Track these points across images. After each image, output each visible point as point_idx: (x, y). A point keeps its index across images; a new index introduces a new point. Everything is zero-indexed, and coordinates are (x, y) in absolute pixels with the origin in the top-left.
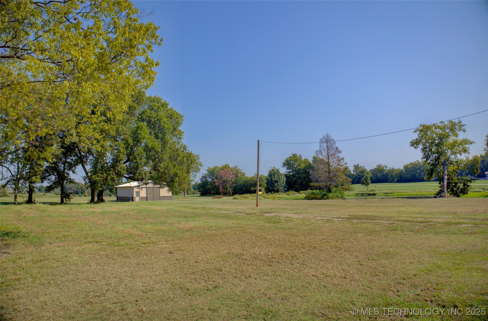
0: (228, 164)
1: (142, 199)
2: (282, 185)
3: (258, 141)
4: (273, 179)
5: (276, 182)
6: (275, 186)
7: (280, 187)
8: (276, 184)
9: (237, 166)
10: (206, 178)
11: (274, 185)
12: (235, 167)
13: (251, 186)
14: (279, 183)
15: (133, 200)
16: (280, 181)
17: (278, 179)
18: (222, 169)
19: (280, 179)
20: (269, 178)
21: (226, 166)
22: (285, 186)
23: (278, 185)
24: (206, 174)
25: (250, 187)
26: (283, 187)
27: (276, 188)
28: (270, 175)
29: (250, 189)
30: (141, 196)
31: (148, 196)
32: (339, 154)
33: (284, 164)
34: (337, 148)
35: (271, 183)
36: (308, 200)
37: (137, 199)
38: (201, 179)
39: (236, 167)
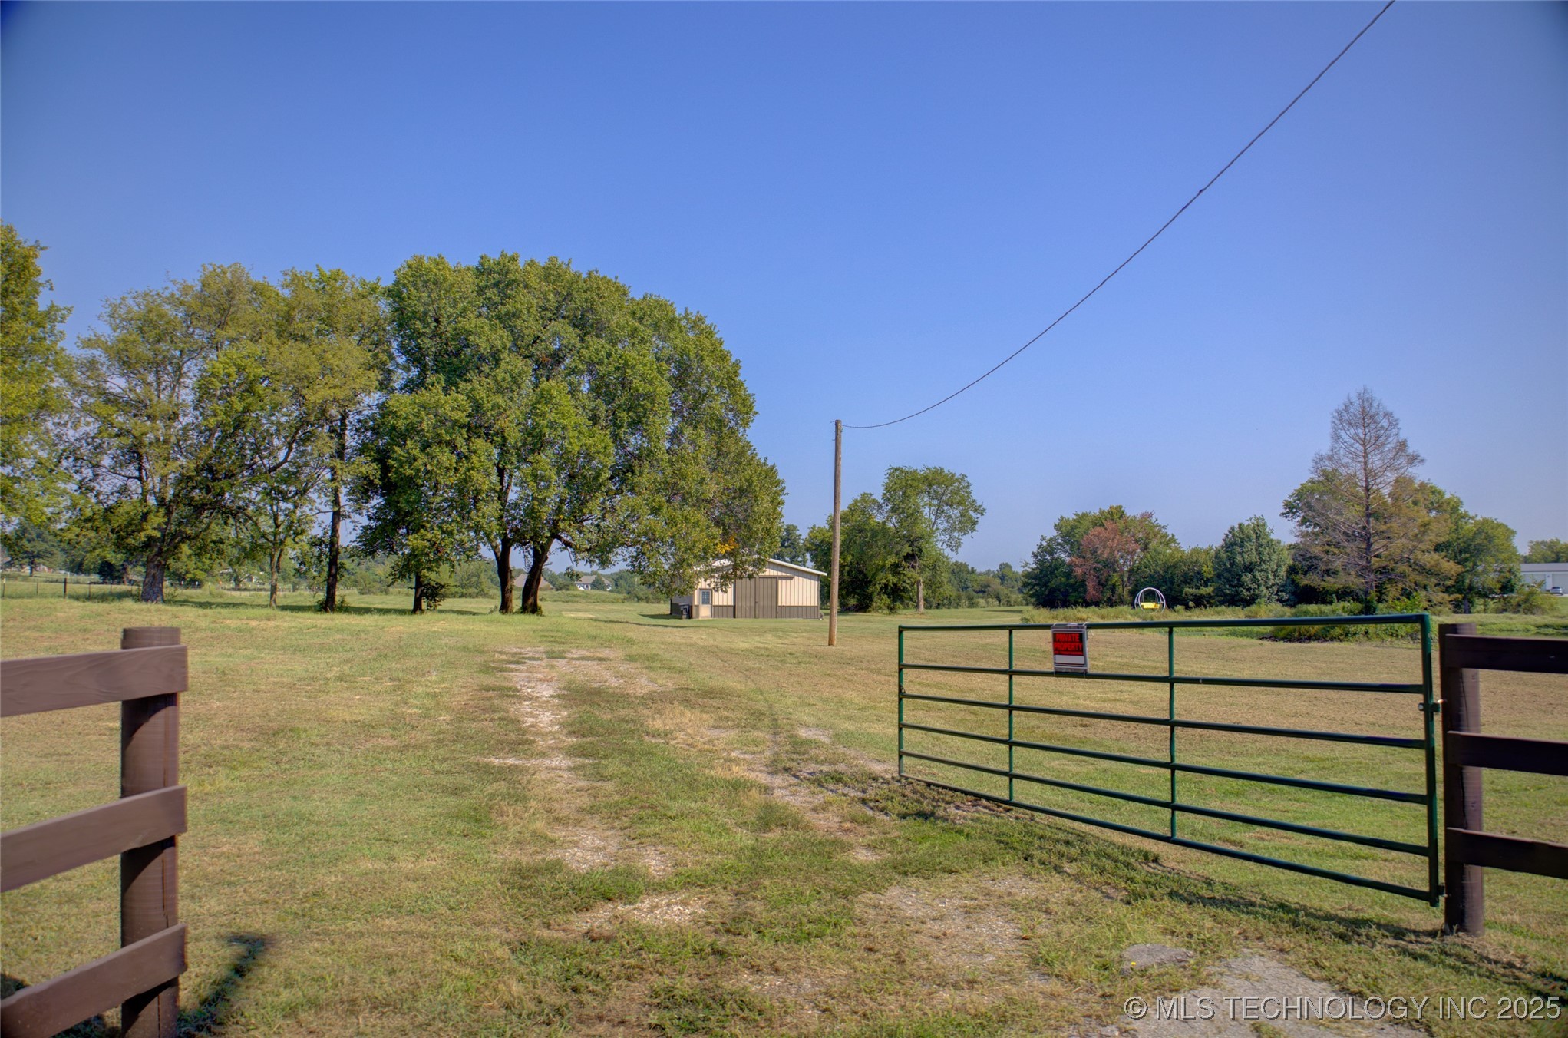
0: (1121, 507)
1: (718, 611)
2: (1271, 582)
3: (837, 423)
4: (1238, 558)
5: (1249, 568)
6: (1242, 586)
7: (1263, 588)
8: (1246, 578)
9: (1151, 515)
10: (1051, 553)
11: (1239, 580)
12: (1143, 516)
13: (1185, 582)
14: (1257, 573)
15: (690, 616)
16: (1264, 566)
17: (1255, 559)
18: (1099, 522)
19: (1266, 558)
20: (1223, 555)
21: (1111, 513)
22: (1283, 586)
23: (1255, 580)
24: (1051, 540)
25: (1183, 585)
26: (1275, 589)
27: (1249, 590)
28: (1229, 546)
29: (1181, 592)
30: (716, 603)
31: (739, 604)
32: (1410, 470)
33: (1290, 509)
34: (1402, 446)
35: (1229, 571)
36: (1290, 641)
37: (705, 612)
38: (1035, 555)
39: (1146, 517)
